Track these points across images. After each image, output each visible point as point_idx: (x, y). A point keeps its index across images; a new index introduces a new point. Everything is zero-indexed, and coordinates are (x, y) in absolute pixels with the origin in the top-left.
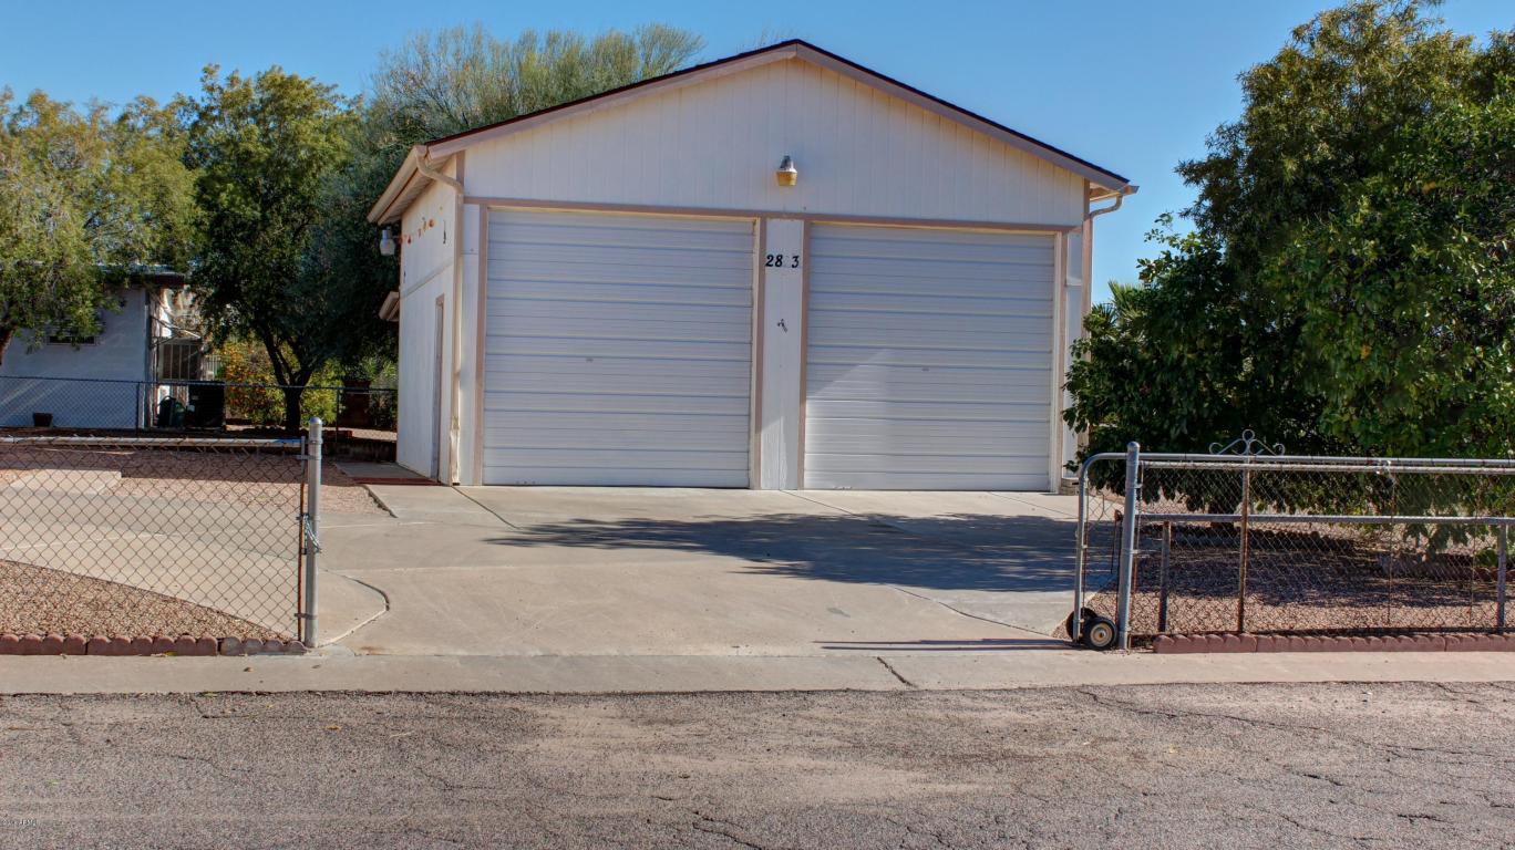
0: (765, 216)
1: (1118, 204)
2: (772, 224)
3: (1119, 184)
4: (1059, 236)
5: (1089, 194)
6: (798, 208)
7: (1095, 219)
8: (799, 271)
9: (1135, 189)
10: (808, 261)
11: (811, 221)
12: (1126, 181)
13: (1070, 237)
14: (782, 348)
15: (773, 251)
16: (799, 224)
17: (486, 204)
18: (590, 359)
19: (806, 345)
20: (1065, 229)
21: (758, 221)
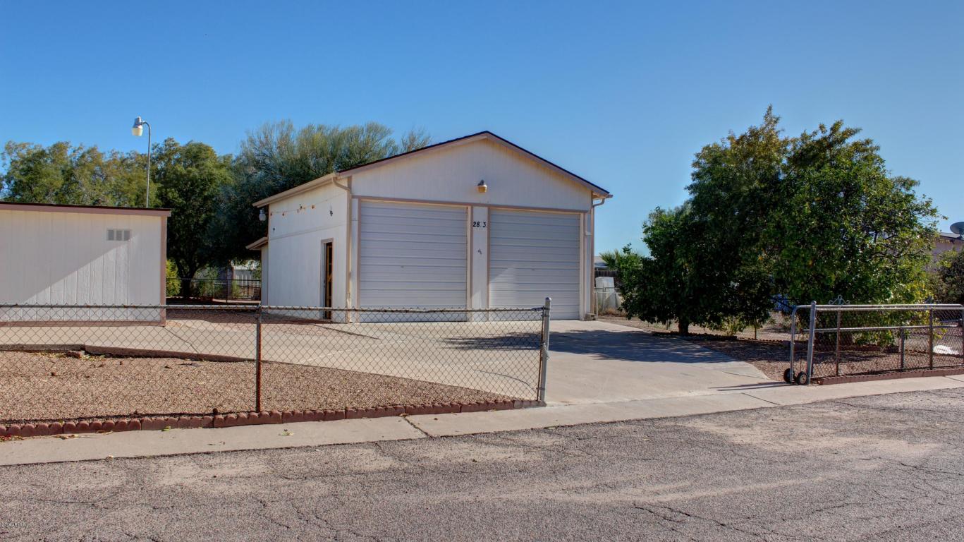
0: (473, 205)
1: (603, 202)
2: (476, 208)
3: (605, 194)
4: (582, 215)
5: (593, 197)
6: (485, 202)
7: (596, 208)
8: (486, 228)
9: (612, 196)
10: (489, 225)
11: (491, 208)
12: (608, 193)
13: (586, 215)
14: (480, 261)
15: (476, 220)
16: (486, 209)
17: (360, 198)
18: (402, 267)
19: (489, 261)
20: (585, 212)
21: (470, 208)
